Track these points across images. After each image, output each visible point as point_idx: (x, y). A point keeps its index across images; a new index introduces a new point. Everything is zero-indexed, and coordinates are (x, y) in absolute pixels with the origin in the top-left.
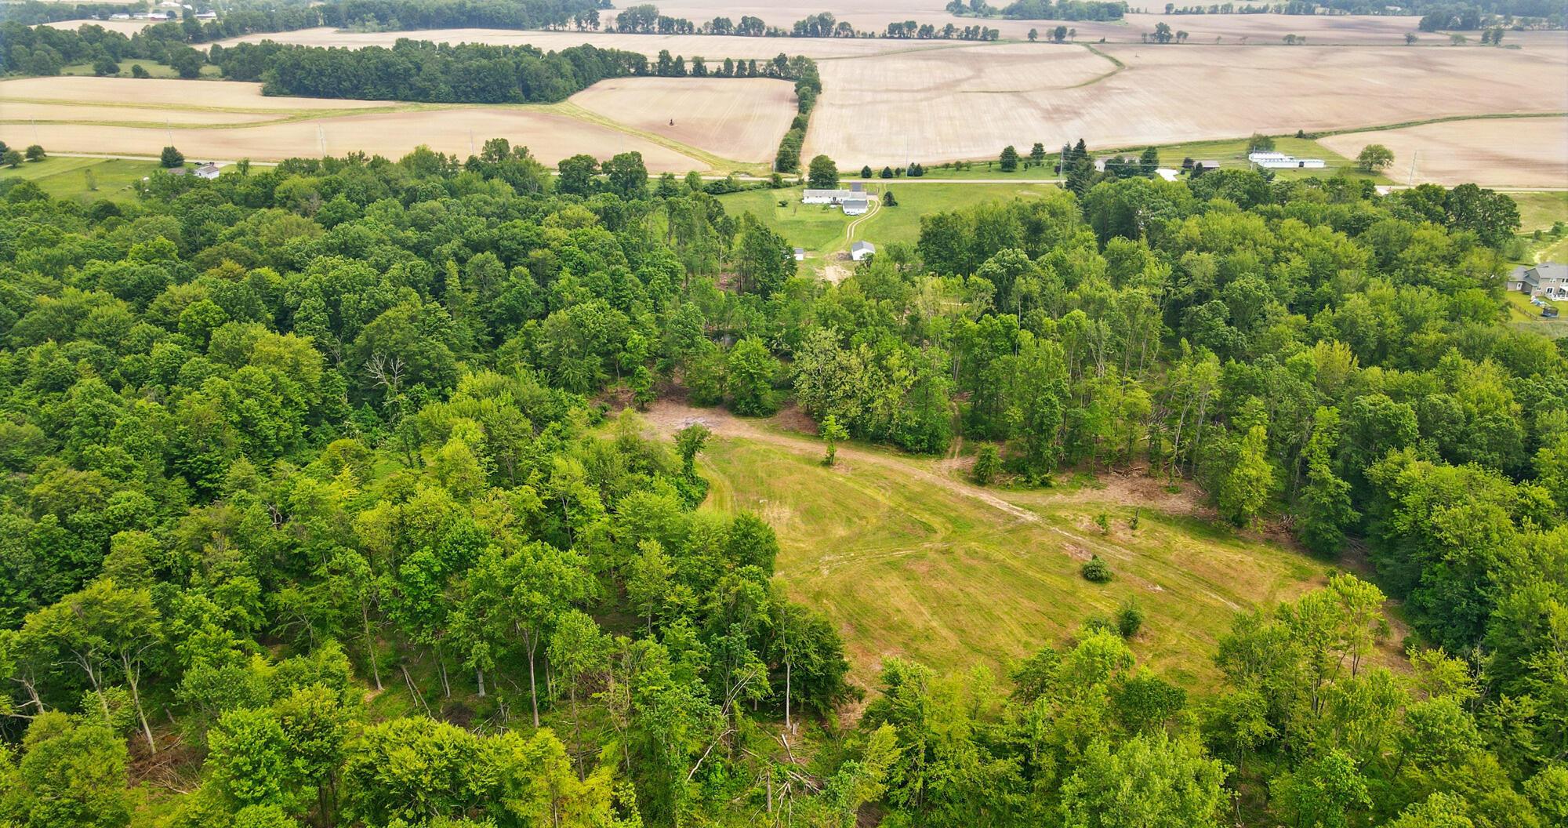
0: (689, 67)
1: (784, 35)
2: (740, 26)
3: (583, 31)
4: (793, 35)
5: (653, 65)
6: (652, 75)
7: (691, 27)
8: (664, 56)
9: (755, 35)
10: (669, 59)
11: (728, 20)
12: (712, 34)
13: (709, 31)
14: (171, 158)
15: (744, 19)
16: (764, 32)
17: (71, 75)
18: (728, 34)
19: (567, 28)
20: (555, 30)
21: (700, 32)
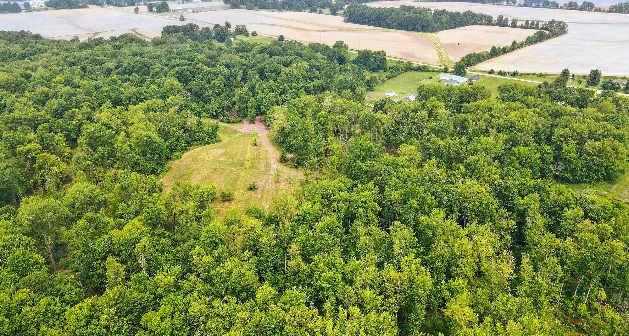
0: (510, 23)
1: (604, 11)
2: (582, 6)
3: (509, 5)
4: (608, 12)
5: (495, 21)
6: (494, 25)
7: (557, 5)
8: (500, 18)
9: (589, 11)
10: (502, 18)
11: (576, 3)
12: (567, 9)
13: (566, 7)
14: (281, 38)
15: (585, 3)
16: (594, 9)
17: (273, 11)
18: (575, 9)
19: (502, 4)
20: (497, 4)
21: (561, 8)
